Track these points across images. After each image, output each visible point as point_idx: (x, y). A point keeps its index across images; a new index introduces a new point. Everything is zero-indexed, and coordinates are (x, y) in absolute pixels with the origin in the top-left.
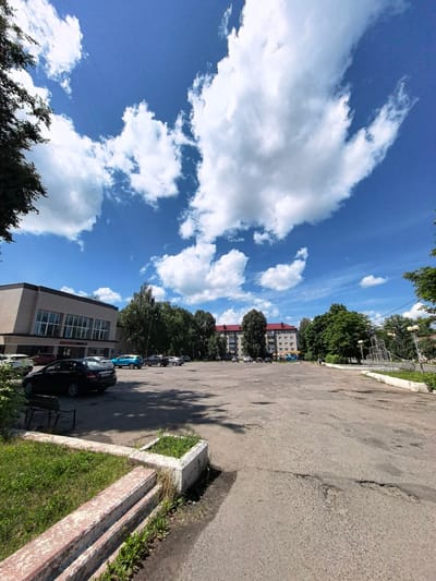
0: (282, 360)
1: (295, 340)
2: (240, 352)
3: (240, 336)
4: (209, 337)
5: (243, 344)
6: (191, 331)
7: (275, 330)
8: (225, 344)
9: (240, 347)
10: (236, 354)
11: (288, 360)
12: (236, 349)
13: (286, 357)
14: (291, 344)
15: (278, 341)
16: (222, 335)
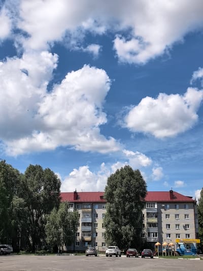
0: (170, 253)
1: (191, 220)
2: (100, 239)
3: (101, 212)
4: (47, 212)
5: (105, 225)
6: (17, 201)
7: (159, 203)
8: (75, 224)
9: (100, 230)
10: (92, 243)
11: (181, 253)
12: (93, 233)
13: (176, 249)
14: (186, 227)
15: (165, 221)
16: (71, 210)
